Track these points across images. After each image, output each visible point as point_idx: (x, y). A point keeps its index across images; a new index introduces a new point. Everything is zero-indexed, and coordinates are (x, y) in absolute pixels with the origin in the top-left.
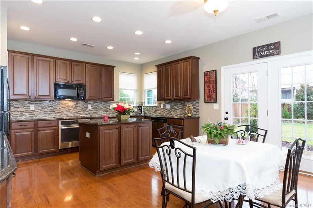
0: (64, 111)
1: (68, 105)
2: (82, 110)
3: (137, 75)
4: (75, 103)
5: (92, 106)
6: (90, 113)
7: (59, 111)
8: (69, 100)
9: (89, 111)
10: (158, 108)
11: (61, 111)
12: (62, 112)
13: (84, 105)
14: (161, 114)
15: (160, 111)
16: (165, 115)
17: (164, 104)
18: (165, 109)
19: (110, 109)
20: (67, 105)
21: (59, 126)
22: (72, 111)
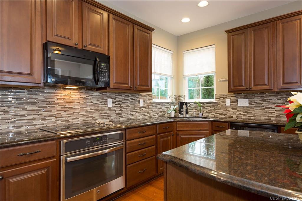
0: (62, 113)
1: (71, 99)
2: (97, 110)
3: (172, 52)
4: (84, 96)
5: (113, 103)
6: (110, 116)
7: (50, 114)
8: (73, 89)
9: (108, 112)
10: (219, 106)
11: (55, 112)
12: (57, 116)
13: (101, 100)
14: (225, 115)
15: (222, 111)
16: (235, 117)
17: (232, 98)
18: (235, 107)
19: (140, 108)
20: (68, 99)
21: (60, 155)
22: (78, 112)
